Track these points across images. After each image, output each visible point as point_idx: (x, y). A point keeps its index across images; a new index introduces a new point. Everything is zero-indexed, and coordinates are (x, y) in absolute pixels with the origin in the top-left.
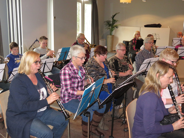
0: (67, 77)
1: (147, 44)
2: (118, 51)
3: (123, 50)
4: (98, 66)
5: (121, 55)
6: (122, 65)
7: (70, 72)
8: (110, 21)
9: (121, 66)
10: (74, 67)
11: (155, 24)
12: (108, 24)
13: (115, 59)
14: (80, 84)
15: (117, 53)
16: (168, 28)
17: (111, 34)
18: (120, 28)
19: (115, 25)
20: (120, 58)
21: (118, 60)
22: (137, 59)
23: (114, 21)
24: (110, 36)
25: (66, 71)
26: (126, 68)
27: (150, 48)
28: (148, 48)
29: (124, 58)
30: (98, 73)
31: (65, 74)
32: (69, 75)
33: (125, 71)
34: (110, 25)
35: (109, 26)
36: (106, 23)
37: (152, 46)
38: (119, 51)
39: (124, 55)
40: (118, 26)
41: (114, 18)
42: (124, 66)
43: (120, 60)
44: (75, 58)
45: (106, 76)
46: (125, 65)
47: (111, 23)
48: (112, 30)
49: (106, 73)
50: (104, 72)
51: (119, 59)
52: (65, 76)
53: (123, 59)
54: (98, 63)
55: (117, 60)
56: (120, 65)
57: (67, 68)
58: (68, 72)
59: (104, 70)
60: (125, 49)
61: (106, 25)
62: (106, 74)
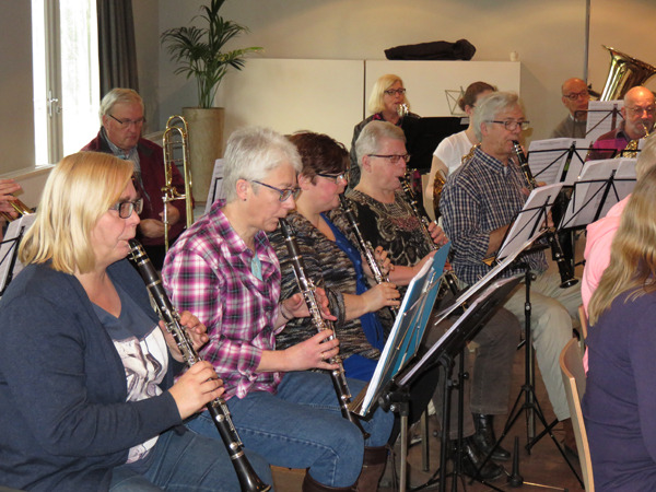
0: (199, 289)
1: (493, 128)
2: (367, 163)
3: (393, 158)
4: (314, 235)
5: (383, 181)
6: (394, 228)
7: (214, 264)
8: (194, 32)
9: (391, 233)
10: (237, 238)
11: (443, 42)
12: (189, 45)
13: (358, 203)
14: (262, 323)
15: (364, 174)
16: (509, 60)
17: (205, 106)
18: (254, 68)
19: (226, 49)
20: (379, 199)
21: (372, 208)
22: (450, 209)
23: (222, 30)
24: (201, 113)
25: (197, 257)
26: (414, 243)
27: (507, 149)
28: (496, 147)
29: (397, 200)
30: (318, 265)
31: (187, 276)
32: (211, 277)
33: (413, 261)
34: (197, 52)
35: (195, 57)
36: (171, 42)
37: (514, 138)
38: (375, 162)
39: (401, 179)
40: (239, 56)
41: (220, 13)
42: (407, 236)
43: (380, 205)
44: (249, 190)
45: (353, 283)
46: (408, 230)
47: (205, 40)
48: (211, 82)
49: (349, 267)
50: (342, 261)
51: (375, 201)
52: (186, 286)
53: (393, 201)
54: (308, 222)
55: (367, 206)
56: (388, 231)
57: (200, 244)
58: (203, 264)
59: (342, 253)
60: (404, 151)
61: (178, 51)
62: (351, 270)
